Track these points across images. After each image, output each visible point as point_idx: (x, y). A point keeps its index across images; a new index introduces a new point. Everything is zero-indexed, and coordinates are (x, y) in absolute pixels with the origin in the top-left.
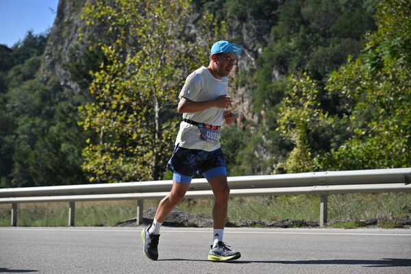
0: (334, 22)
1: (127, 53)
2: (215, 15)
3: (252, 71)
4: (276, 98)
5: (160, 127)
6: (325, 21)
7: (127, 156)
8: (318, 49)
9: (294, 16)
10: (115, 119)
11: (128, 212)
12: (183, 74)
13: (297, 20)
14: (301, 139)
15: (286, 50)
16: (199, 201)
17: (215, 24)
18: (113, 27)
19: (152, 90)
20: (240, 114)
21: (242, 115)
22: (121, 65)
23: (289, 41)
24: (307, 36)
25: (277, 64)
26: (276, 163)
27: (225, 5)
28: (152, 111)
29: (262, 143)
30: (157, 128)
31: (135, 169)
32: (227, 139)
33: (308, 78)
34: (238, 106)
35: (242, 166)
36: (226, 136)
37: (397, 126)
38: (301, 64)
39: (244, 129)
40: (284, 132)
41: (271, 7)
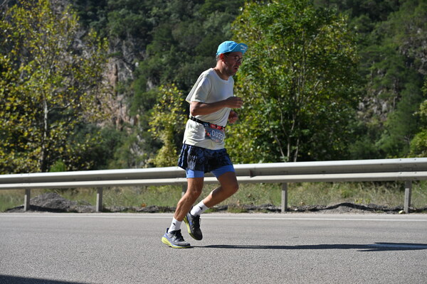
0: (199, 43)
1: (21, 62)
2: (99, 33)
3: (130, 81)
4: (149, 104)
5: (48, 126)
6: (191, 42)
7: (19, 151)
8: (185, 65)
9: (166, 37)
10: (8, 119)
11: (17, 200)
12: (71, 81)
13: (168, 40)
14: (168, 139)
15: (159, 64)
16: (81, 190)
17: (98, 40)
18: (9, 39)
19: (42, 95)
20: (118, 117)
21: (121, 118)
22: (15, 72)
23: (161, 57)
24: (177, 54)
25: (151, 76)
26: (148, 158)
27: (108, 24)
28: (42, 113)
29: (137, 142)
30: (46, 127)
31: (25, 162)
32: (107, 138)
33: (176, 88)
34: (117, 110)
35: (120, 161)
36: (106, 135)
37: (246, 130)
38: (170, 77)
39: (122, 129)
40: (155, 133)
41: (146, 28)
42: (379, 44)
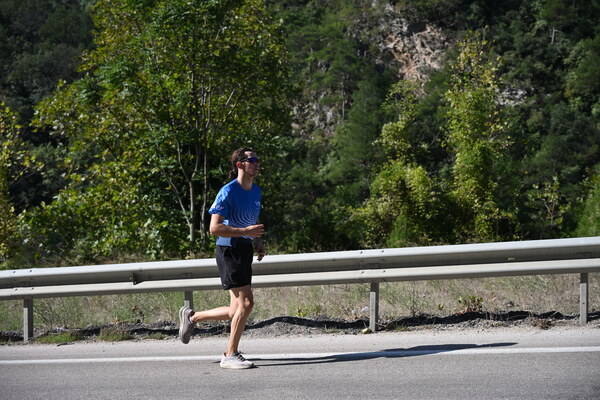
0: (44, 23)
6: (30, 20)
8: (22, 57)
24: (8, 39)
37: (125, 172)
42: (318, 23)
